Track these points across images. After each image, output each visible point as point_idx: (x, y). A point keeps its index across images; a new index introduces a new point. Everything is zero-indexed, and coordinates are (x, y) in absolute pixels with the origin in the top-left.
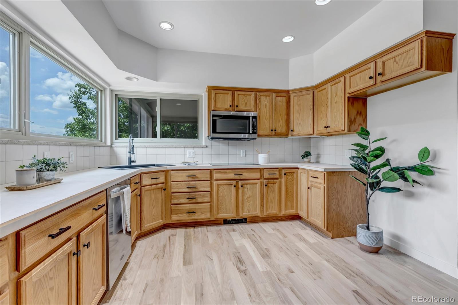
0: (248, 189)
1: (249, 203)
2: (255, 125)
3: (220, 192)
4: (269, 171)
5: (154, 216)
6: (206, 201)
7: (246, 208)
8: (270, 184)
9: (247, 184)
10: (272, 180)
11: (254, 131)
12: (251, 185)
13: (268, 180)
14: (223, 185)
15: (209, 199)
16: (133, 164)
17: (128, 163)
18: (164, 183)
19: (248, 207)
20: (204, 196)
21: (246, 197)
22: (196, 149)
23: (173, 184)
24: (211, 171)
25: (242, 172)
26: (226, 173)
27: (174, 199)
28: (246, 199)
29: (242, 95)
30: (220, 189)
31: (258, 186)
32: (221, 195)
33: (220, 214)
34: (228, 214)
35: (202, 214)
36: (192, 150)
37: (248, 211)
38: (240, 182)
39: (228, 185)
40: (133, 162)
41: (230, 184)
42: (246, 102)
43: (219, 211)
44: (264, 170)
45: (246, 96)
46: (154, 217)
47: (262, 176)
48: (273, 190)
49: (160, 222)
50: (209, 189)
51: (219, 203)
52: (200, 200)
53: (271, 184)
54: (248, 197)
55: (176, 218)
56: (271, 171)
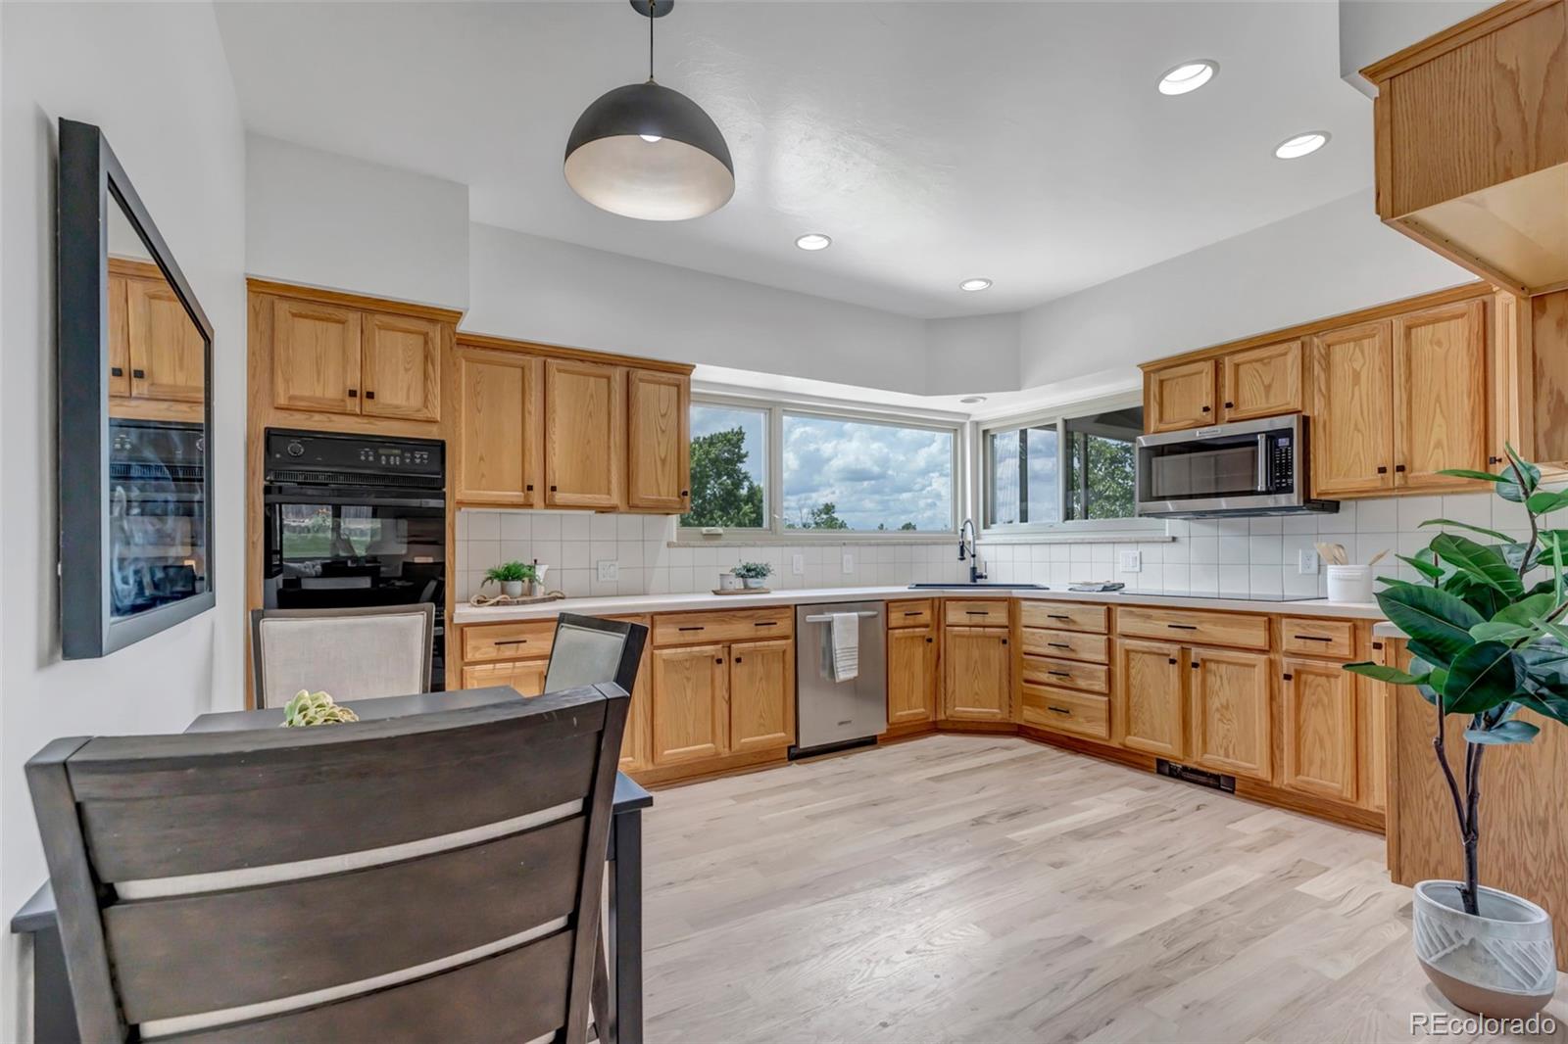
0: (1221, 677)
1: (1226, 727)
2: (1287, 459)
3: (1133, 672)
4: (1304, 628)
5: (977, 694)
6: (1097, 688)
7: (1214, 742)
8: (1311, 677)
9: (1218, 662)
10: (1321, 664)
11: (1281, 483)
12: (1231, 667)
13: (1300, 661)
14: (1144, 653)
15: (1104, 685)
16: (979, 581)
17: (969, 579)
18: (1007, 627)
19: (1224, 738)
20: (1091, 676)
21: (1215, 703)
22: (1142, 548)
23: (1025, 632)
24: (1109, 610)
25: (1201, 622)
26: (1149, 617)
27: (1026, 669)
28: (1217, 710)
29: (1250, 362)
30: (1132, 664)
31: (1260, 673)
32: (1135, 681)
33: (1135, 735)
34: (1151, 742)
35: (1088, 722)
36: (1132, 552)
37: (1222, 752)
38: (1194, 650)
39: (1156, 657)
40: (981, 577)
41: (1161, 652)
42: (1266, 382)
43: (1133, 726)
44: (1284, 621)
45: (1269, 363)
46: (977, 697)
47: (1272, 645)
48: (1326, 700)
49: (991, 711)
50: (1102, 657)
51: (1132, 704)
52: (1082, 683)
53: (1319, 678)
54: (1222, 706)
55: (1029, 715)
56: (1314, 627)
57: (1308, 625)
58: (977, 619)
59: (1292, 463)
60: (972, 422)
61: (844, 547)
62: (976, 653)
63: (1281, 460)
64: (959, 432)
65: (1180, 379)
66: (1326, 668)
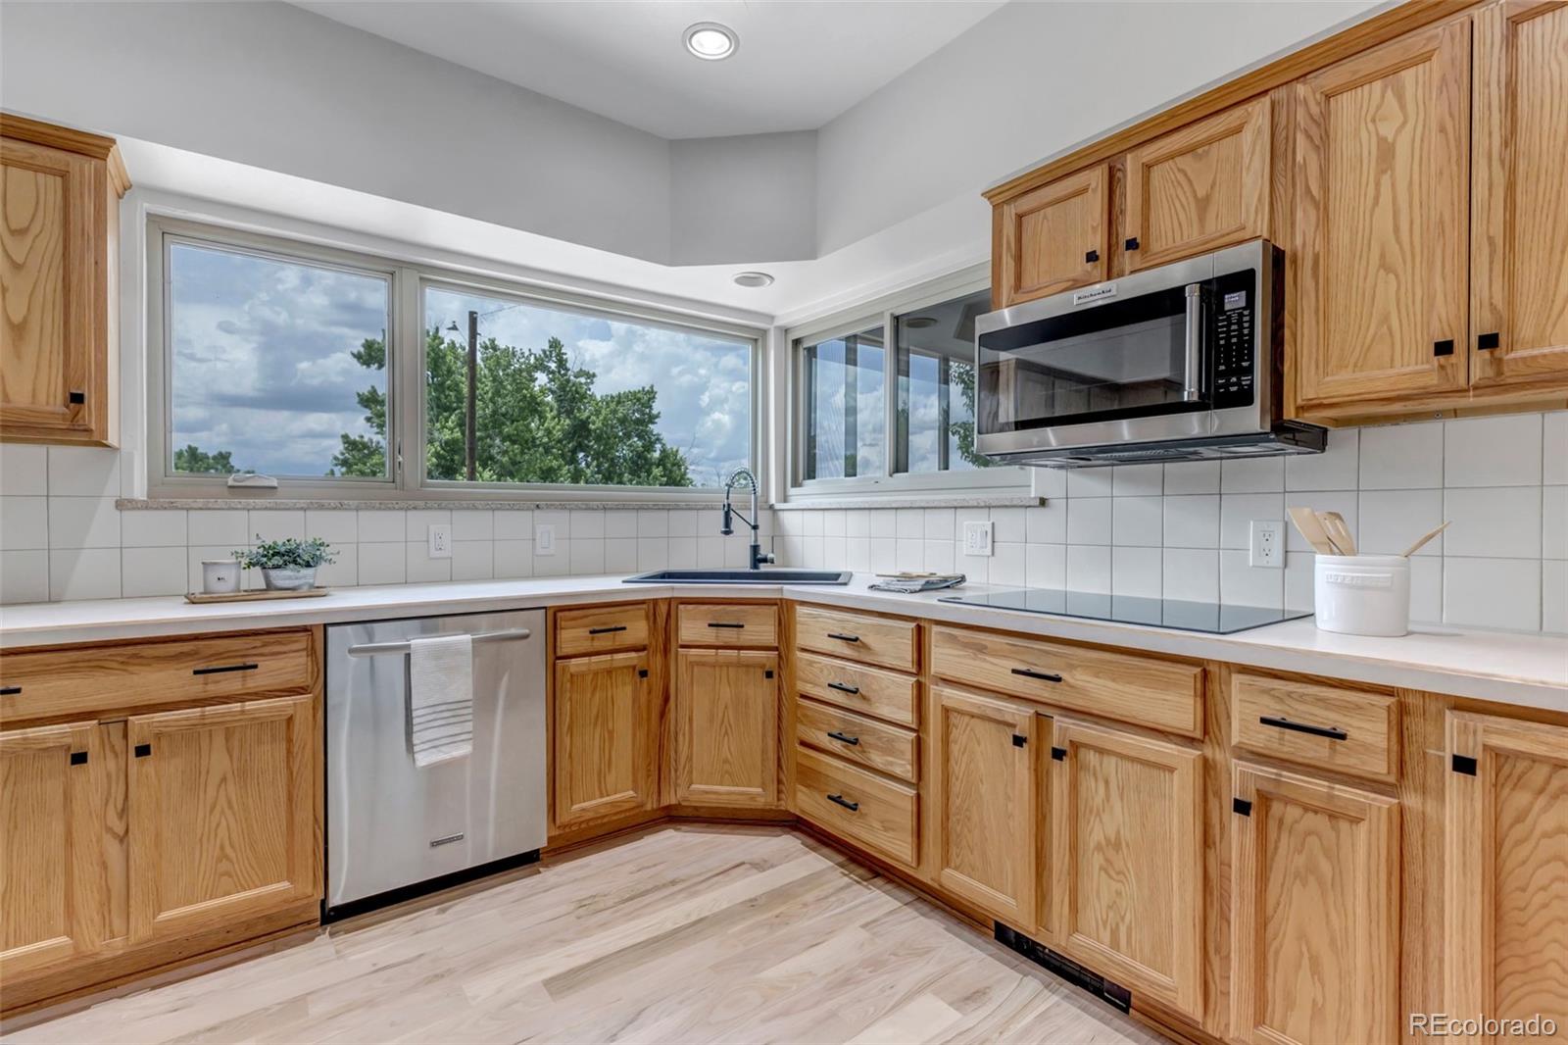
0: (1107, 783)
1: (1115, 886)
2: (1240, 336)
3: (955, 749)
4: (1281, 700)
5: (726, 761)
6: (898, 771)
7: (1094, 911)
8: (1293, 812)
9: (1101, 751)
10: (1320, 786)
11: (1228, 384)
12: (1128, 765)
13: (1269, 771)
14: (973, 716)
15: (909, 767)
16: (764, 568)
17: (749, 565)
18: (775, 650)
19: (1110, 907)
20: (889, 748)
21: (1095, 833)
22: (997, 516)
23: (801, 659)
24: (920, 630)
25: (1071, 667)
26: (981, 649)
27: (801, 722)
28: (1099, 848)
29: (1171, 156)
30: (954, 733)
31: (1182, 787)
32: (958, 768)
33: (956, 868)
34: (983, 887)
35: (886, 829)
36: (979, 522)
37: (1106, 936)
38: (1059, 722)
39: (993, 726)
40: (765, 560)
41: (998, 717)
42: (1201, 193)
43: (954, 850)
44: (1237, 679)
45: (1207, 153)
46: (727, 767)
47: (1209, 725)
48: (1325, 867)
49: (753, 793)
50: (907, 717)
51: (953, 809)
52: (878, 759)
53: (1310, 815)
54: (1108, 841)
55: (808, 803)
56: (1302, 698)
57: (1289, 694)
58: (728, 636)
59: (1251, 342)
60: (776, 327)
61: (537, 512)
62: (726, 693)
63: (1228, 338)
64: (760, 343)
65: (1049, 210)
66: (1331, 797)
